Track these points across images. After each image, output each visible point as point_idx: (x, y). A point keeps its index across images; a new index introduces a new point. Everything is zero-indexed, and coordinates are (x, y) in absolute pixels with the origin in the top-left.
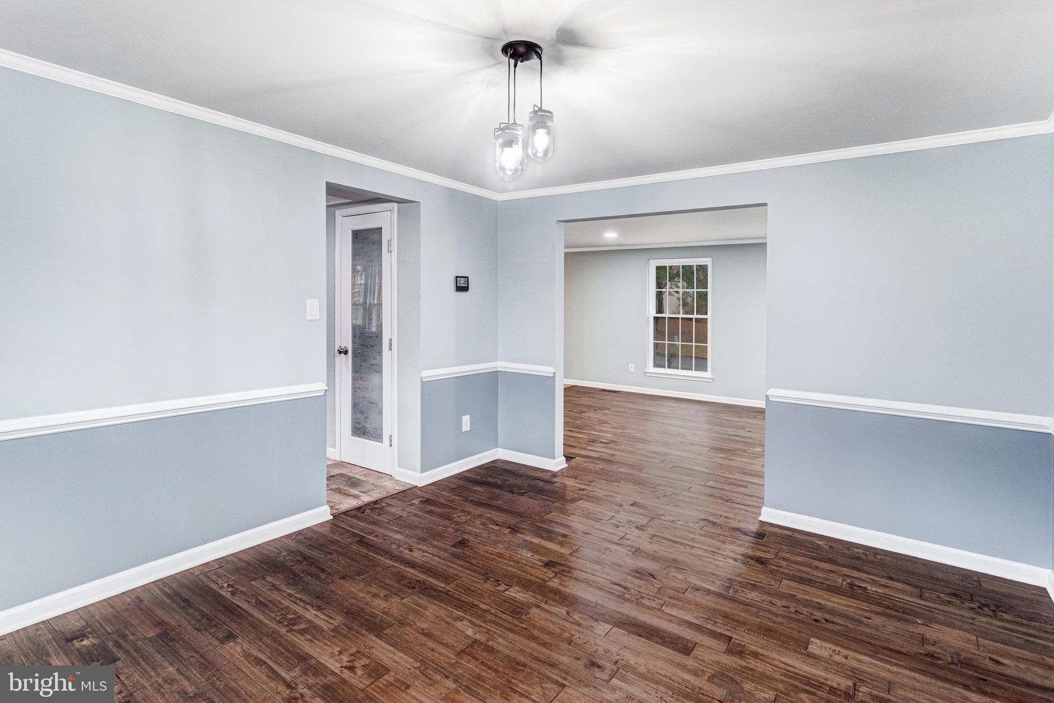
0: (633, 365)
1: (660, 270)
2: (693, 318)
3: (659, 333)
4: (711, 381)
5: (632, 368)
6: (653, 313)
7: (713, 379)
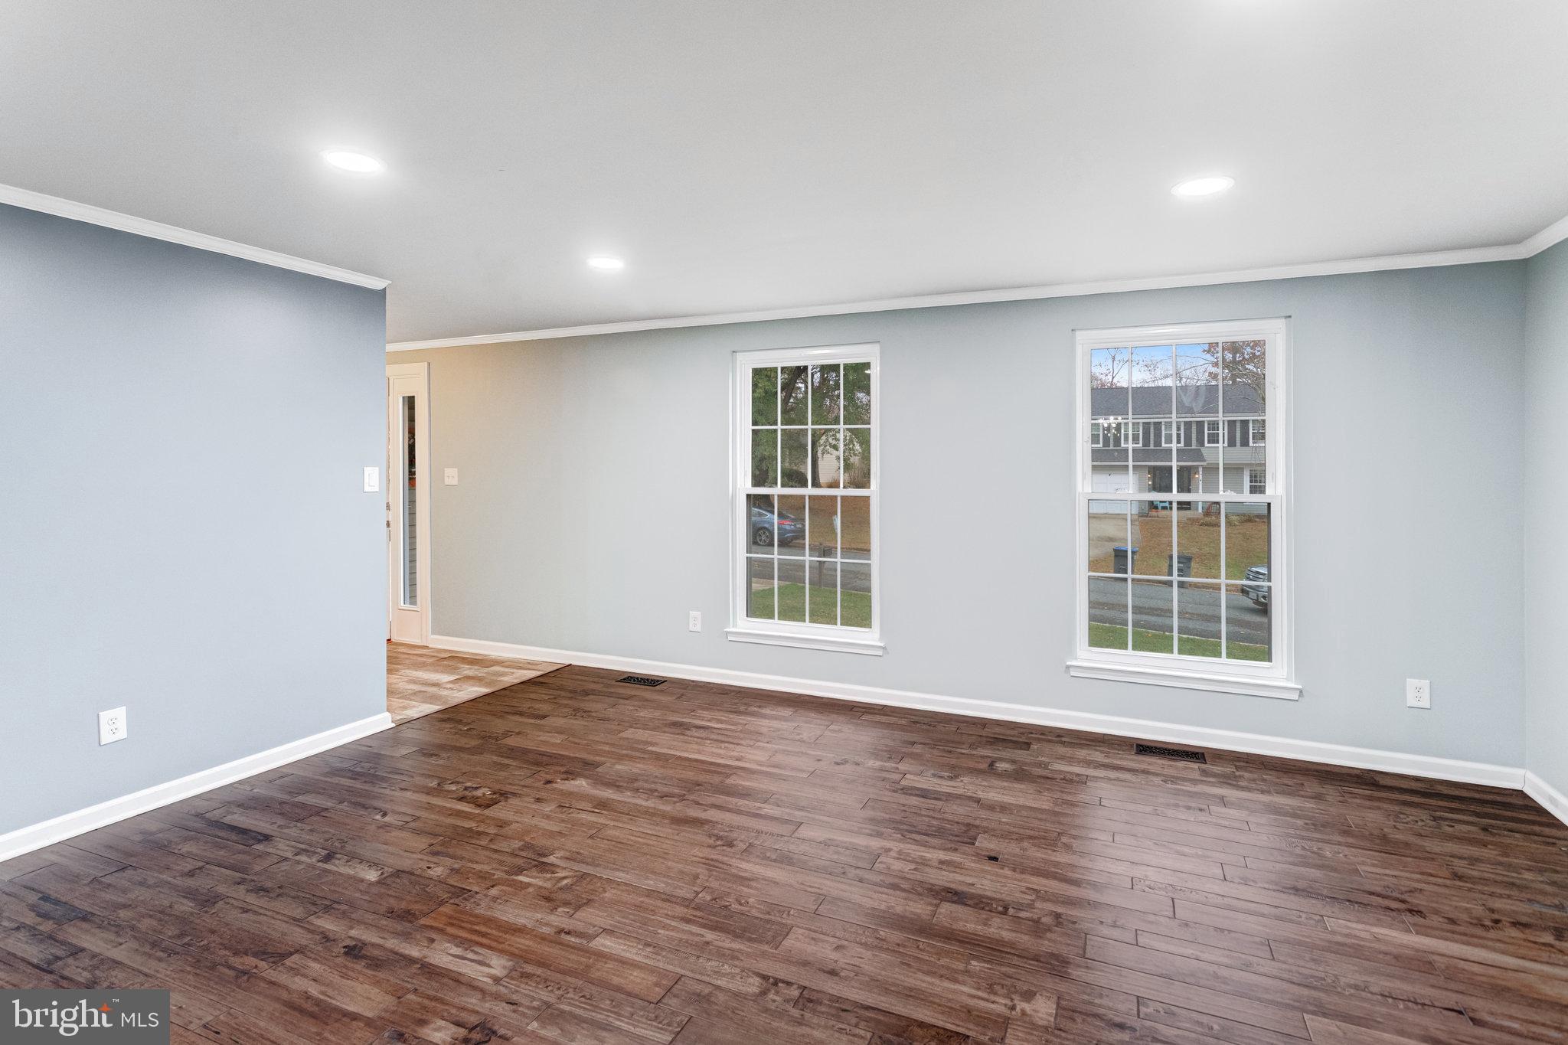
0: (697, 614)
1: (761, 375)
2: (836, 497)
3: (758, 536)
4: (880, 653)
5: (695, 620)
6: (744, 484)
7: (884, 648)
